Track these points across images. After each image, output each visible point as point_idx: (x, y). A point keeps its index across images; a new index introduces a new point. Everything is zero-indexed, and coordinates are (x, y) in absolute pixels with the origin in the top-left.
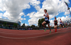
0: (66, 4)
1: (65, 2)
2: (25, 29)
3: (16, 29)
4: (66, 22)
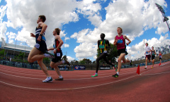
0: (160, 8)
1: (157, 5)
2: (68, 68)
4: (162, 50)
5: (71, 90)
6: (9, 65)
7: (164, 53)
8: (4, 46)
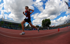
2: (30, 29)
3: (21, 29)
4: (68, 21)
5: (31, 39)
6: (5, 28)
7: (69, 22)
8: (3, 20)
